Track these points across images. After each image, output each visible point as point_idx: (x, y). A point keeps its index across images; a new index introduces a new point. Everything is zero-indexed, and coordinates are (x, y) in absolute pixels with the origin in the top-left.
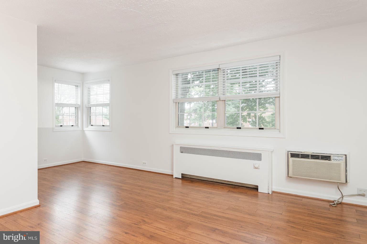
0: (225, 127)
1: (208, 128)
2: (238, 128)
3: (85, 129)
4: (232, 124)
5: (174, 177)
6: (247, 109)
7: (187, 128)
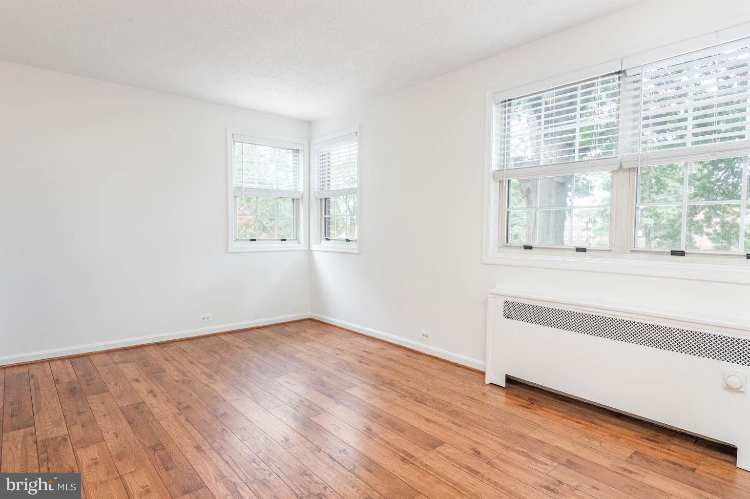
0: (634, 249)
1: (584, 250)
2: (674, 253)
3: (314, 247)
4: (671, 237)
5: (487, 382)
6: (704, 208)
7: (526, 250)
